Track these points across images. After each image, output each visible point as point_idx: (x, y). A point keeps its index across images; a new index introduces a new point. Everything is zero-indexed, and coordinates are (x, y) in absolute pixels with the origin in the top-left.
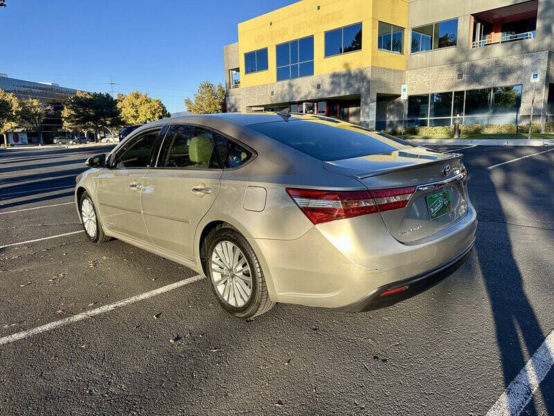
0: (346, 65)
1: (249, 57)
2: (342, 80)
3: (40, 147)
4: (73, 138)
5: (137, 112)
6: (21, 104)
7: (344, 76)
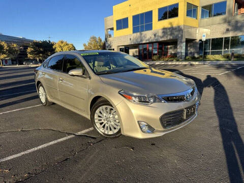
0: (171, 23)
1: (118, 22)
2: (168, 31)
3: (17, 66)
4: (32, 62)
5: (62, 49)
6: (8, 46)
7: (169, 29)
